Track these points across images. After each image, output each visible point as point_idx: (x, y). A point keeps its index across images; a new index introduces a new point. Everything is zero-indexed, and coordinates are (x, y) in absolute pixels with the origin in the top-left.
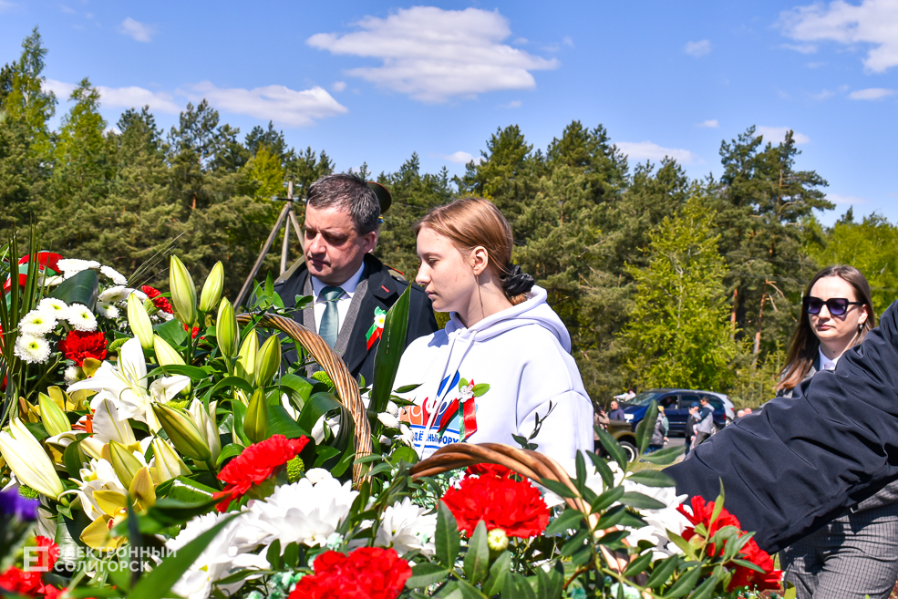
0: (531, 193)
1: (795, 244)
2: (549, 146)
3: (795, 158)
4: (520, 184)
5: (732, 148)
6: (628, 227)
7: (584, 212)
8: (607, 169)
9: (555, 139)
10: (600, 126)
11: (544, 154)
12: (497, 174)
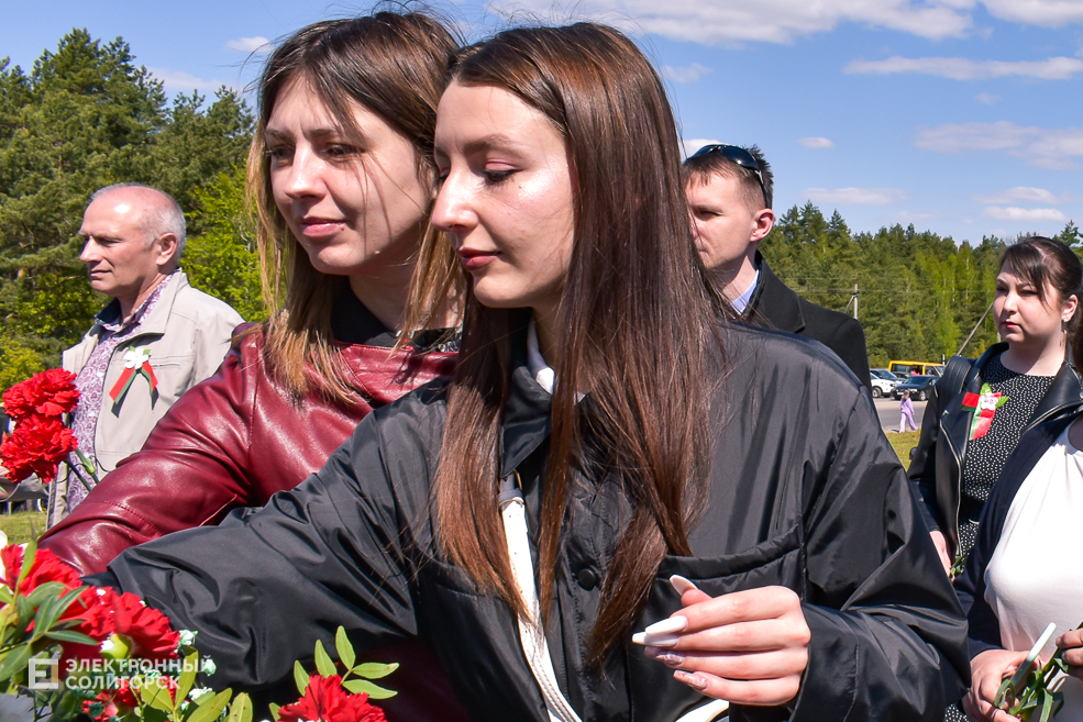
2: (37, 63)
6: (167, 180)
7: (96, 159)
8: (131, 100)
9: (46, 53)
10: (120, 42)
11: (28, 72)
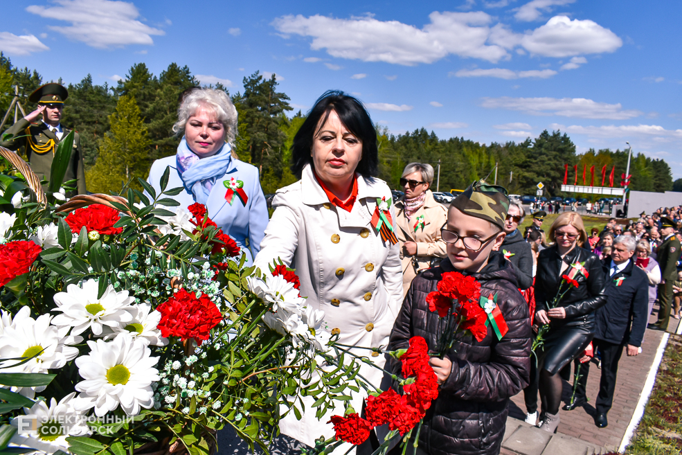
0: (152, 98)
1: (276, 125)
2: (161, 75)
3: (276, 87)
4: (146, 93)
5: (249, 80)
10: (186, 66)
11: (158, 78)
12: (134, 87)
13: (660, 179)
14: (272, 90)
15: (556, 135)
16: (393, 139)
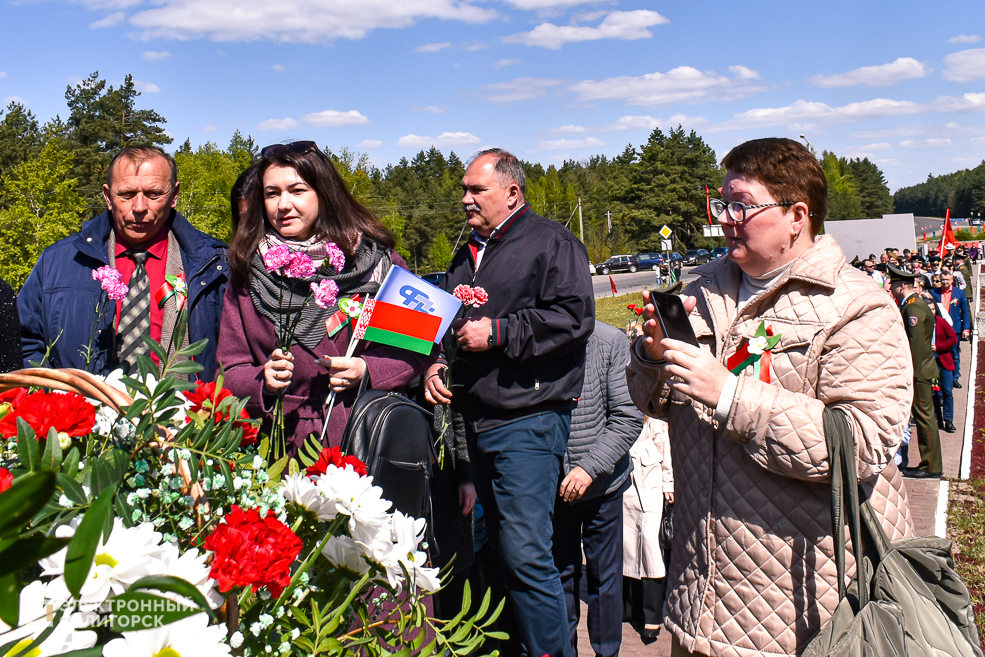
3: (136, 99)
5: (78, 92)
13: (869, 194)
14: (127, 106)
15: (677, 136)
16: (377, 175)
